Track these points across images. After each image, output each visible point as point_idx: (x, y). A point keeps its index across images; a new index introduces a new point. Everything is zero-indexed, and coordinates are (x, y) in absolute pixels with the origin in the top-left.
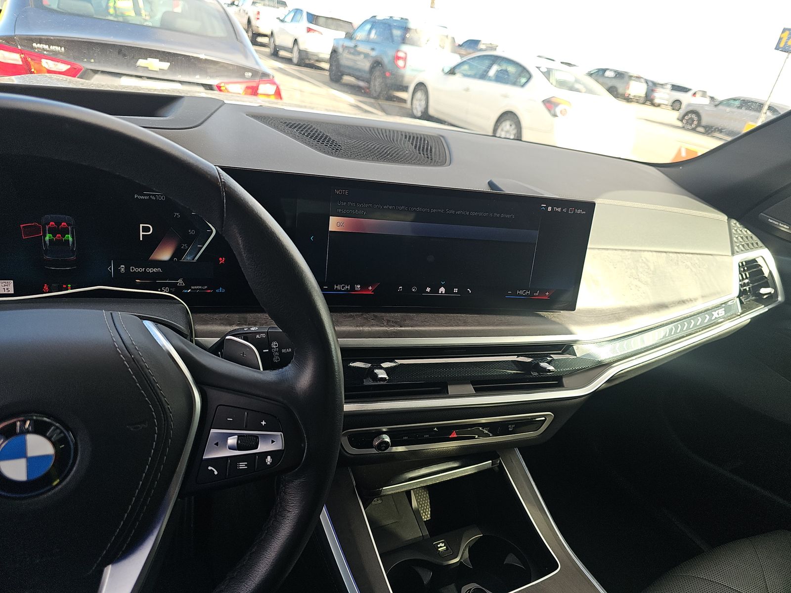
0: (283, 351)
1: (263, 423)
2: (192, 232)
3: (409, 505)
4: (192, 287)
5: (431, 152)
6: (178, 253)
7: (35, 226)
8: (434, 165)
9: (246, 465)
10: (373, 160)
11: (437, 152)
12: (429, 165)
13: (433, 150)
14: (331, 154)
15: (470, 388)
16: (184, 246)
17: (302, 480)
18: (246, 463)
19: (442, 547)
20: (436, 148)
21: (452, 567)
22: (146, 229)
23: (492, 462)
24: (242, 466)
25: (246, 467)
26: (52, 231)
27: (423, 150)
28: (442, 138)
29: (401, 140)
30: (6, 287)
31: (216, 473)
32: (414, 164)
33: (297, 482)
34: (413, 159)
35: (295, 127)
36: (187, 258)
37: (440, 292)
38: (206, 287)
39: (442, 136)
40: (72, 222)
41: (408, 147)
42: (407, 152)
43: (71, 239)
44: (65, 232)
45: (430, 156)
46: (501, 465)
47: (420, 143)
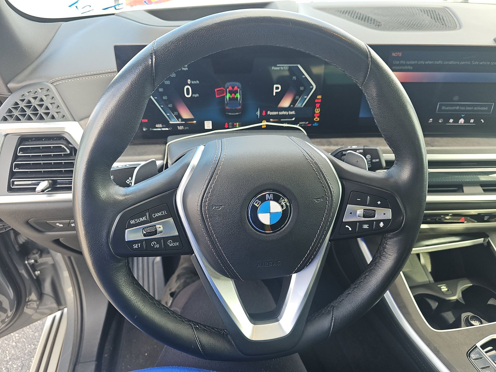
0: (374, 161)
1: (379, 203)
2: (302, 88)
3: (418, 261)
4: (300, 123)
5: (444, 20)
6: (294, 102)
7: (222, 90)
8: (449, 30)
9: (368, 226)
10: (405, 30)
11: (448, 19)
12: (446, 30)
13: (445, 18)
14: (376, 29)
15: (480, 189)
16: (297, 97)
17: (400, 238)
18: (368, 225)
19: (444, 289)
20: (446, 17)
21: (452, 301)
22: (277, 88)
23: (484, 240)
24: (366, 226)
25: (368, 228)
26: (231, 92)
27: (438, 19)
28: (446, 8)
29: (419, 13)
30: (208, 125)
31: (350, 229)
32: (434, 30)
33: (395, 239)
34: (433, 26)
35: (346, 13)
36: (298, 105)
37: (460, 122)
38: (307, 123)
39: (447, 8)
40: (240, 86)
41: (427, 19)
42: (427, 22)
43: (239, 97)
44: (236, 92)
45: (444, 23)
46: (489, 242)
47: (433, 14)
